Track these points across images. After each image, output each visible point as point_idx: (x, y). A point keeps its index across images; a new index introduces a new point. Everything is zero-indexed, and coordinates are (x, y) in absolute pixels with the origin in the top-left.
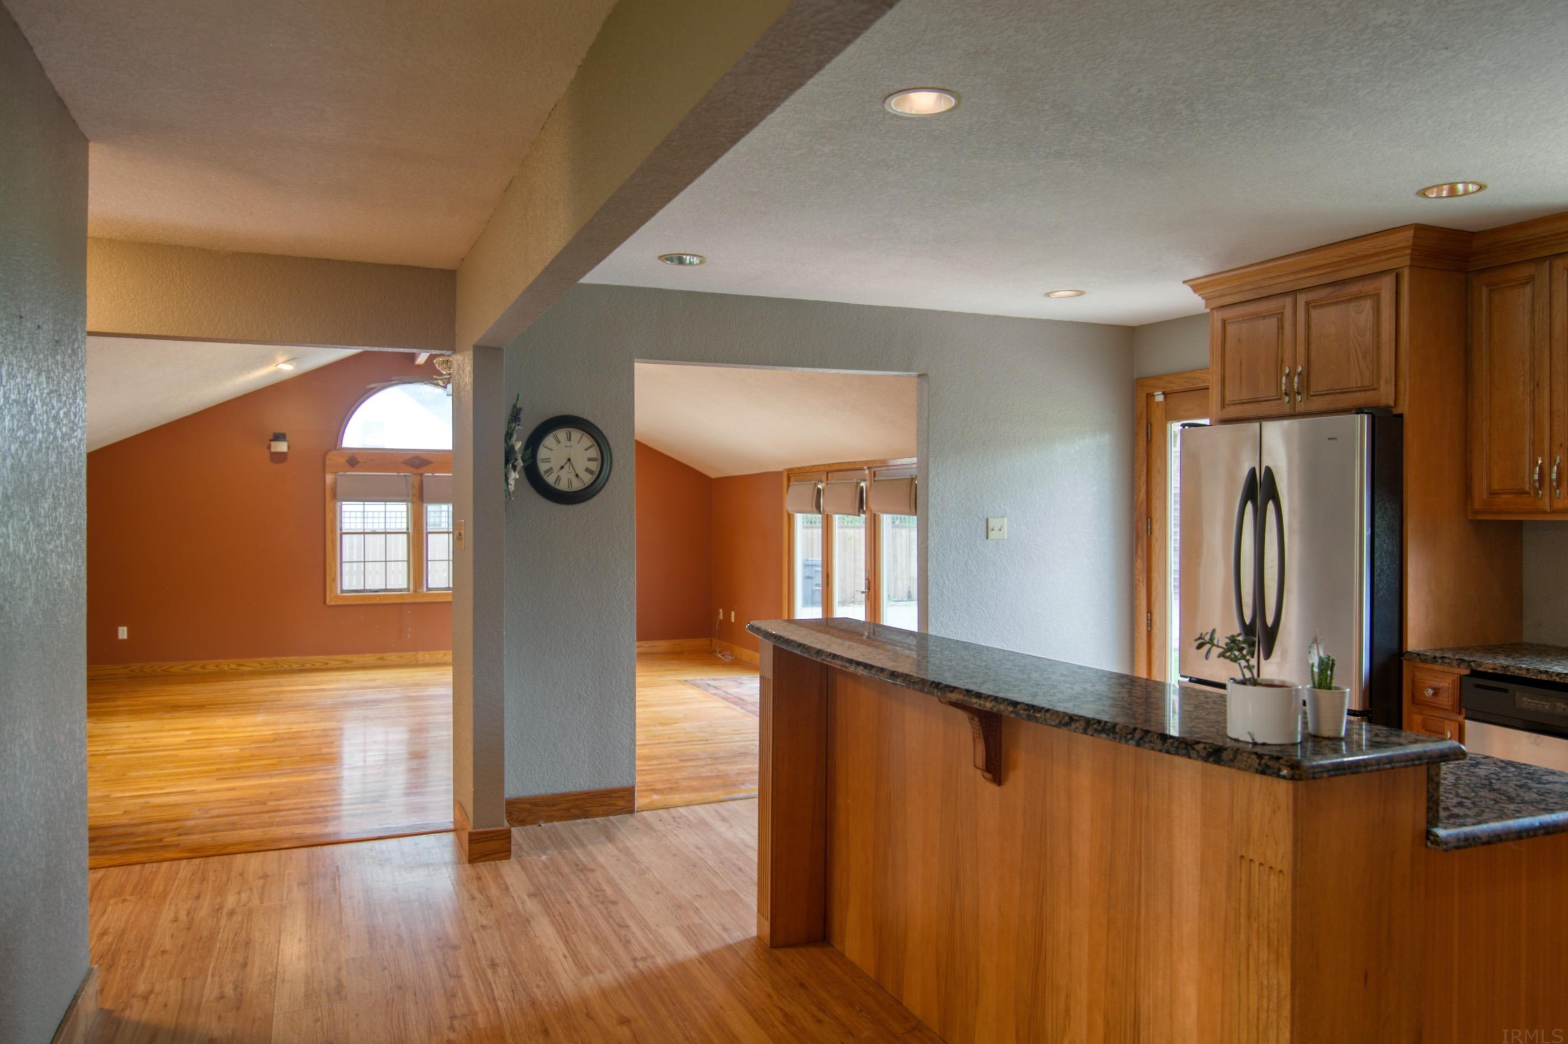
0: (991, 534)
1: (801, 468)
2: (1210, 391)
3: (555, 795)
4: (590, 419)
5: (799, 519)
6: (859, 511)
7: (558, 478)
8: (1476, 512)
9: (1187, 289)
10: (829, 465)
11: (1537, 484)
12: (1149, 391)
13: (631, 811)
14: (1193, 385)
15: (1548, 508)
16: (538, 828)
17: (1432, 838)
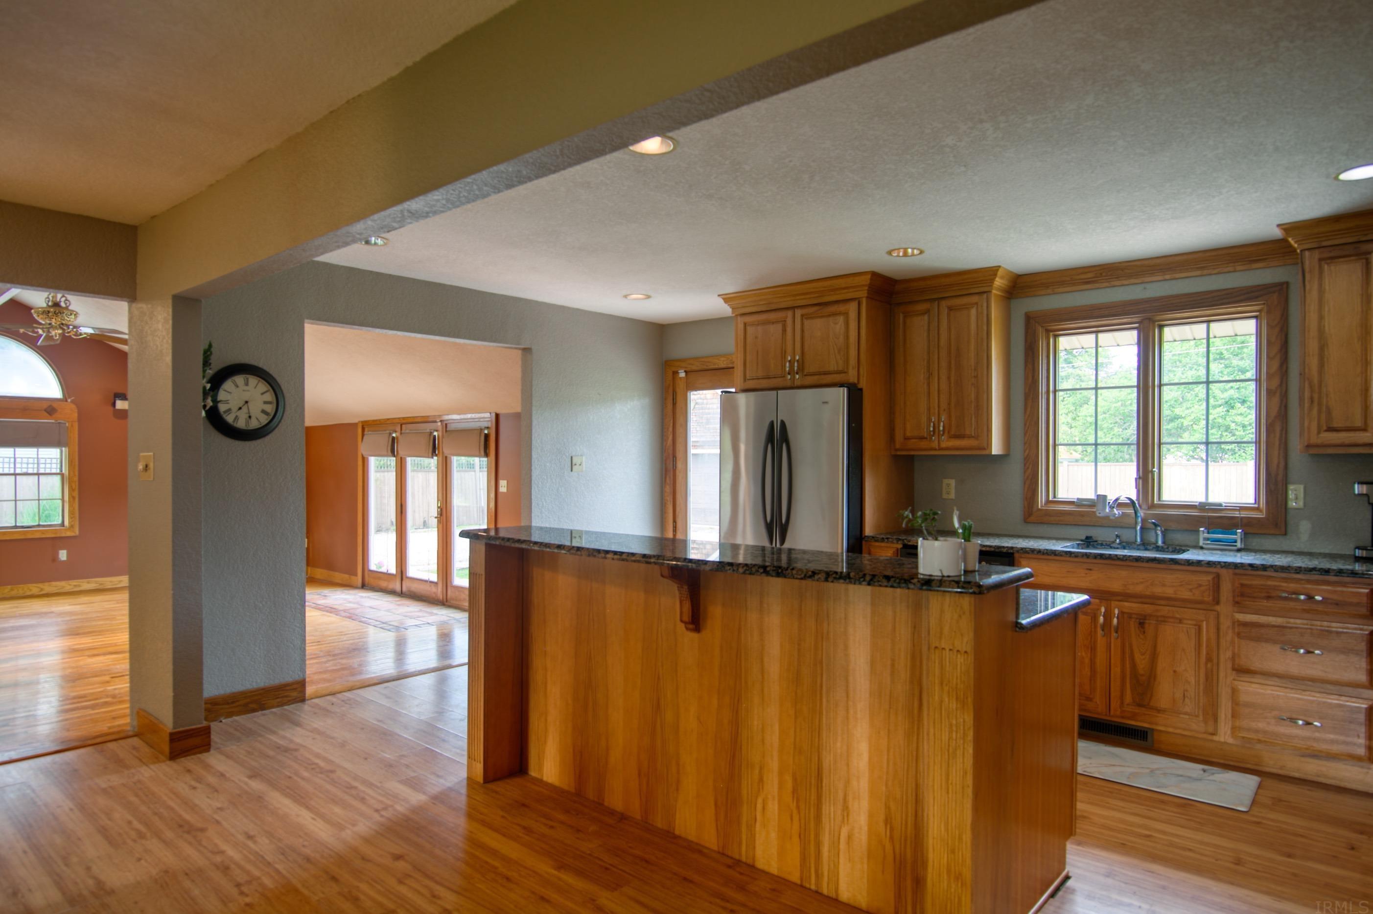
0: (574, 468)
1: (376, 420)
2: (735, 370)
3: (234, 693)
4: (265, 368)
5: (373, 461)
6: (432, 454)
7: (236, 418)
8: (896, 450)
9: (721, 301)
10: (404, 418)
11: (932, 433)
12: (674, 369)
13: (303, 700)
14: (707, 366)
15: (937, 447)
16: (221, 724)
17: (1019, 626)
